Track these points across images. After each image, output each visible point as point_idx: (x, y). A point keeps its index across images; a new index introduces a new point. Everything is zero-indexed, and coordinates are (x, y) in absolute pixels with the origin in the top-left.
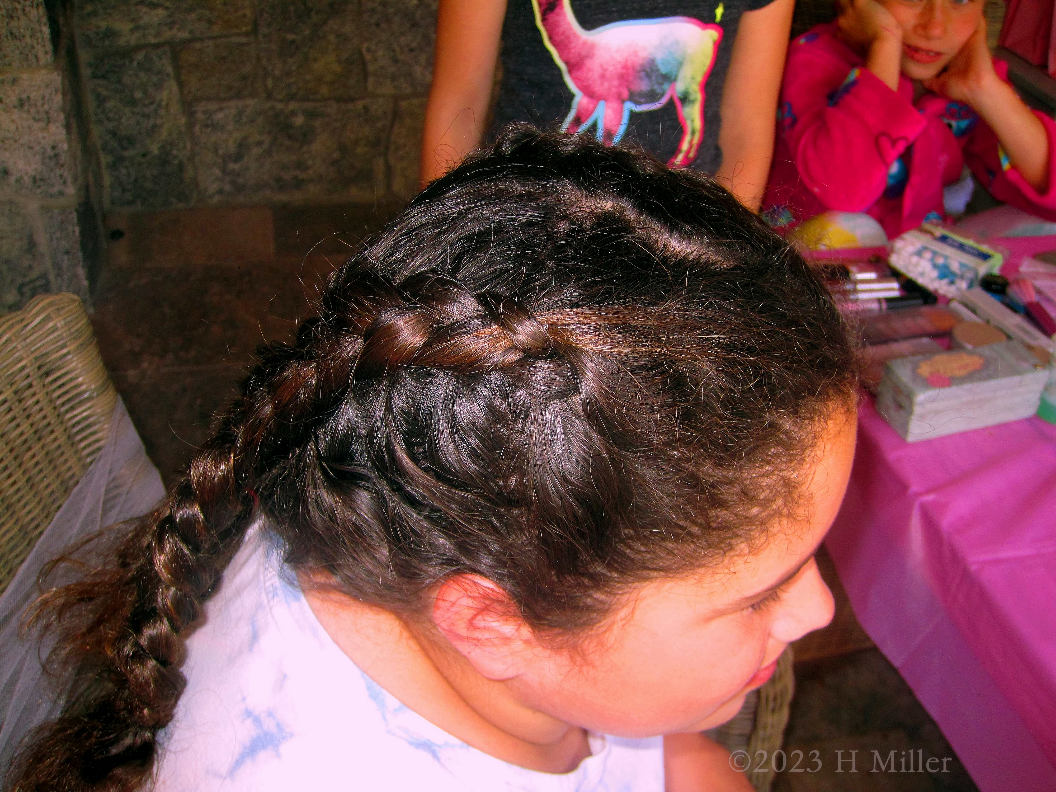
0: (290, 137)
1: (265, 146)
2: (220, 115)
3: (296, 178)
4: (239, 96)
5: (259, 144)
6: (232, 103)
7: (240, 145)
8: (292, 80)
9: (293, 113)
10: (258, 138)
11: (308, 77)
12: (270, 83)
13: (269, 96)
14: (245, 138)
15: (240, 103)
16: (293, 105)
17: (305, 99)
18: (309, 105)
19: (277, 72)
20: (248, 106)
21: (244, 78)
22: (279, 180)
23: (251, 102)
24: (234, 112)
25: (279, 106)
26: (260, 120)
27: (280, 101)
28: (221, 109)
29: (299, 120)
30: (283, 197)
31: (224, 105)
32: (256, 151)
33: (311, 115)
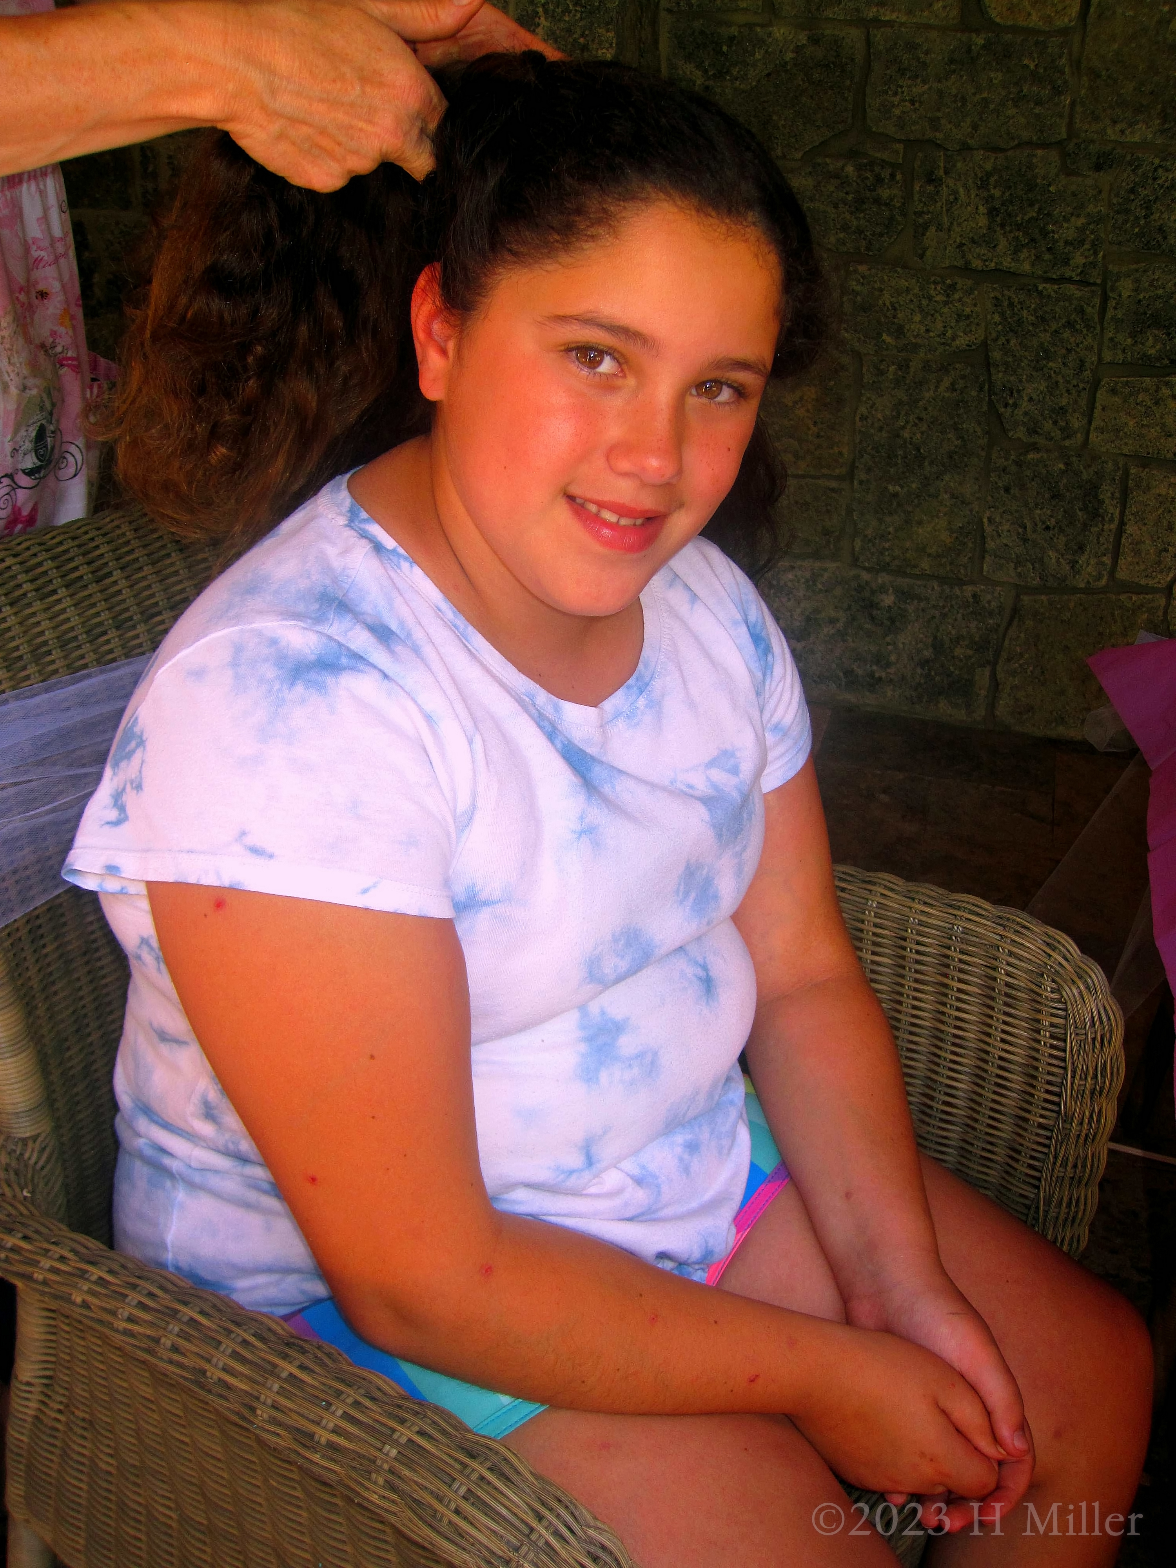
0: (873, 618)
1: (840, 625)
2: (790, 576)
3: (871, 675)
4: (816, 555)
5: (832, 621)
6: (806, 563)
7: (808, 619)
8: (887, 545)
9: (883, 589)
10: (833, 614)
11: (908, 544)
12: (858, 543)
13: (855, 562)
14: (816, 611)
15: (818, 564)
16: (883, 578)
17: (900, 572)
18: (903, 582)
19: (869, 532)
20: (826, 570)
21: (826, 532)
22: (848, 673)
23: (831, 566)
24: (808, 575)
25: (865, 576)
26: (838, 591)
27: (869, 570)
28: (793, 568)
29: (888, 600)
30: (850, 697)
31: (799, 563)
32: (828, 630)
33: (904, 595)
